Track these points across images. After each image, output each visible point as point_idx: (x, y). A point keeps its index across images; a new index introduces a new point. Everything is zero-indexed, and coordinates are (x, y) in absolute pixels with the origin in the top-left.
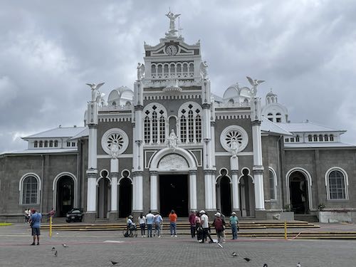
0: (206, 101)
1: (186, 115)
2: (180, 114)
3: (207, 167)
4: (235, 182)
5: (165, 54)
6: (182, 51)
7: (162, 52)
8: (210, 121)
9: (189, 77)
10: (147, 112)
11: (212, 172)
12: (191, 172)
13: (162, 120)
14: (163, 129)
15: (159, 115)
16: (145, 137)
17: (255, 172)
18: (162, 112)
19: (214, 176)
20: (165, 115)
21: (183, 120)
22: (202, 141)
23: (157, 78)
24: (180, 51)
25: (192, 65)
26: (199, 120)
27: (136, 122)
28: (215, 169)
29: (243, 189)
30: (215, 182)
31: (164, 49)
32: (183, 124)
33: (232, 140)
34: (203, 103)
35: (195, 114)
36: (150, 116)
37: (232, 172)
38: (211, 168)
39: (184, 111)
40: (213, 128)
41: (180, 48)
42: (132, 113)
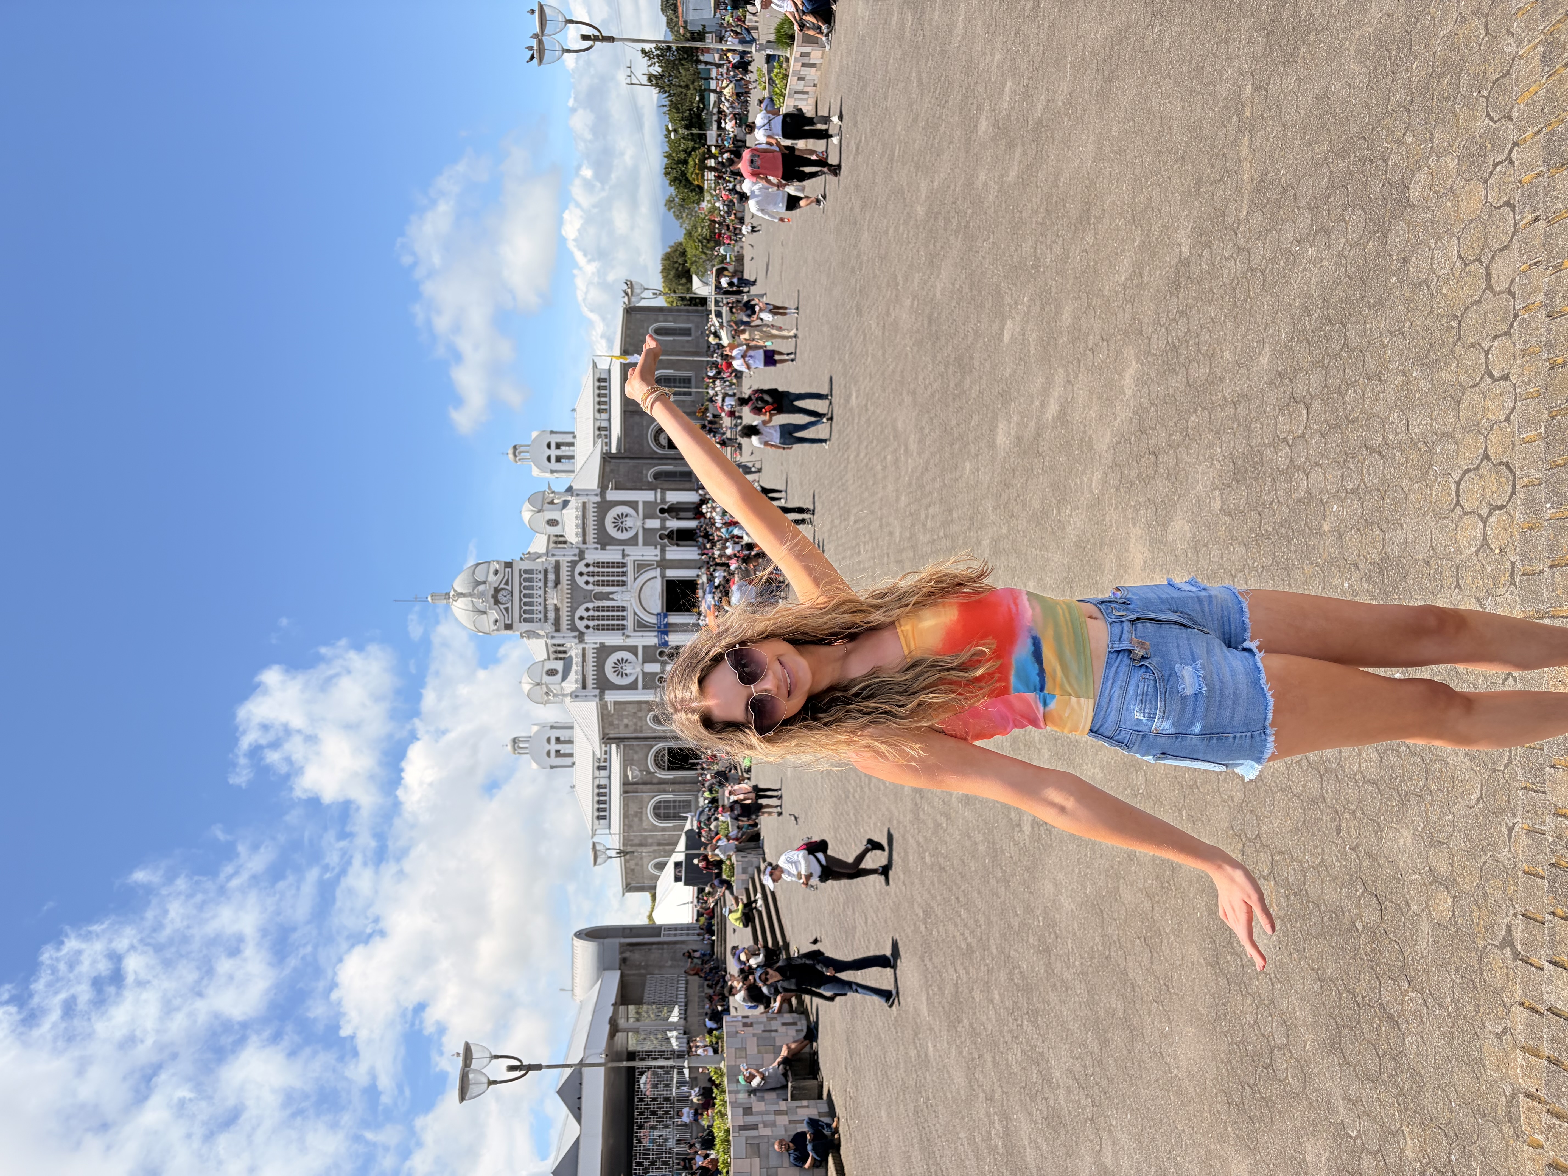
0: (575, 555)
1: (591, 579)
2: (590, 587)
3: (656, 556)
4: (674, 524)
5: (509, 605)
6: (507, 583)
7: (507, 609)
8: (599, 551)
9: (541, 576)
10: (587, 627)
11: (663, 551)
12: (663, 576)
13: (597, 609)
14: (608, 609)
15: (591, 613)
16: (618, 629)
17: (663, 500)
18: (587, 610)
19: (667, 548)
20: (590, 605)
21: (596, 583)
22: (624, 561)
23: (541, 616)
24: (506, 587)
25: (526, 571)
26: (597, 564)
27: (598, 641)
28: (659, 547)
29: (682, 515)
30: (675, 548)
31: (502, 607)
32: (604, 584)
33: (624, 526)
34: (577, 558)
35: (591, 569)
36: (591, 623)
37: (663, 528)
38: (658, 552)
39: (587, 583)
40: (608, 547)
41: (502, 586)
42: (586, 646)
